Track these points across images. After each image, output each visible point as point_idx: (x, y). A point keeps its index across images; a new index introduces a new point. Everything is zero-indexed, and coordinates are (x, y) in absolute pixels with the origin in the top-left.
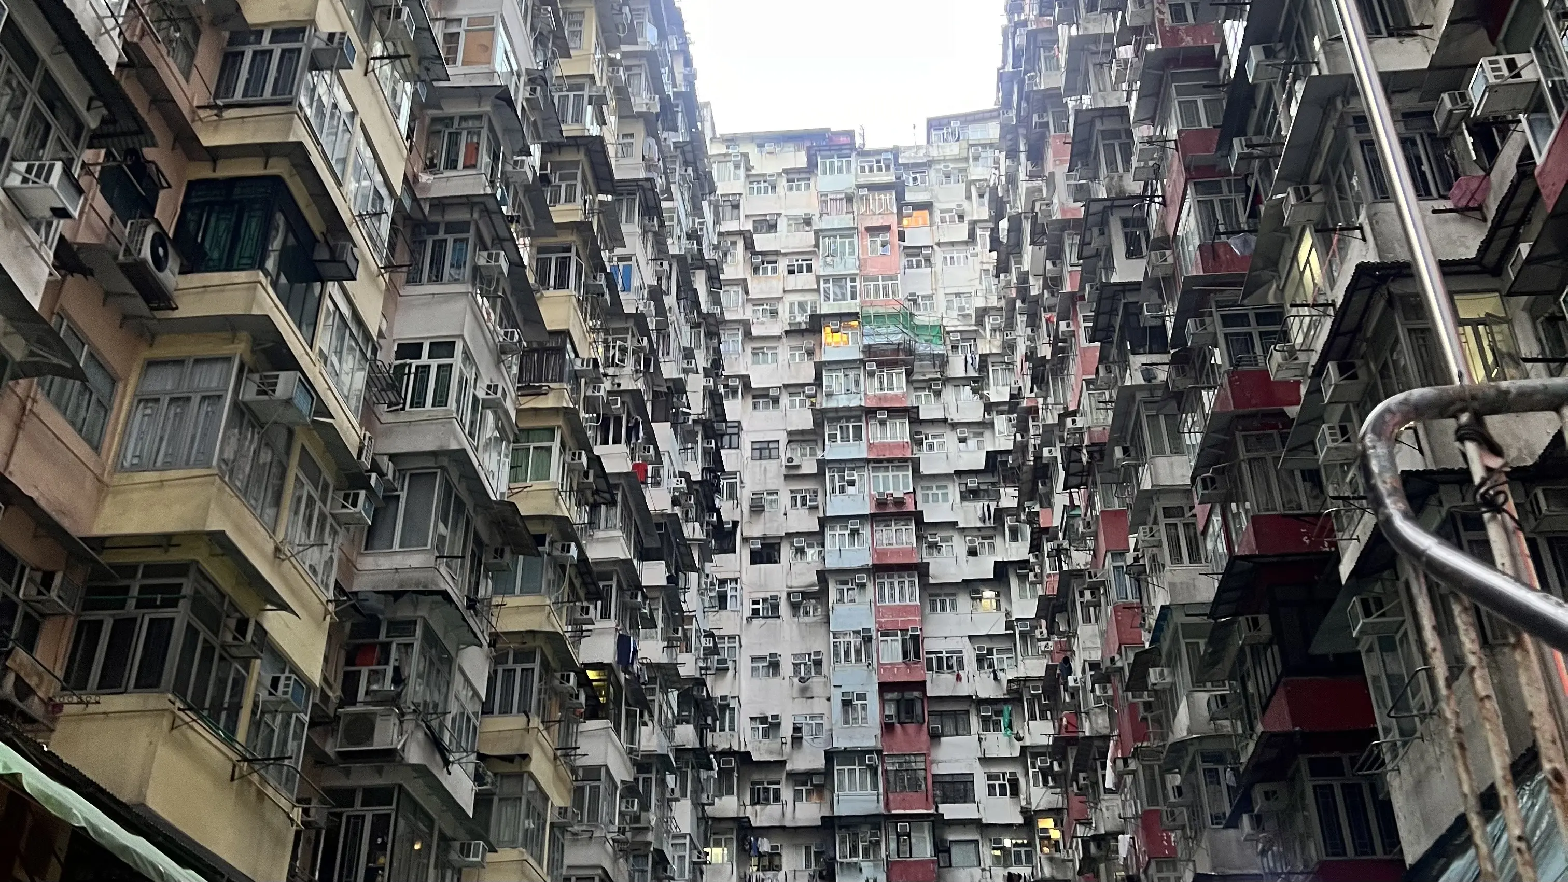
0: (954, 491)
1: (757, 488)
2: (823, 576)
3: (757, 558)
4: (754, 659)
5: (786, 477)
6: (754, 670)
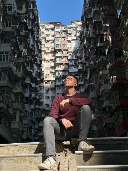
1: (46, 74)
2: (55, 86)
3: (46, 83)
4: (46, 97)
5: (50, 72)
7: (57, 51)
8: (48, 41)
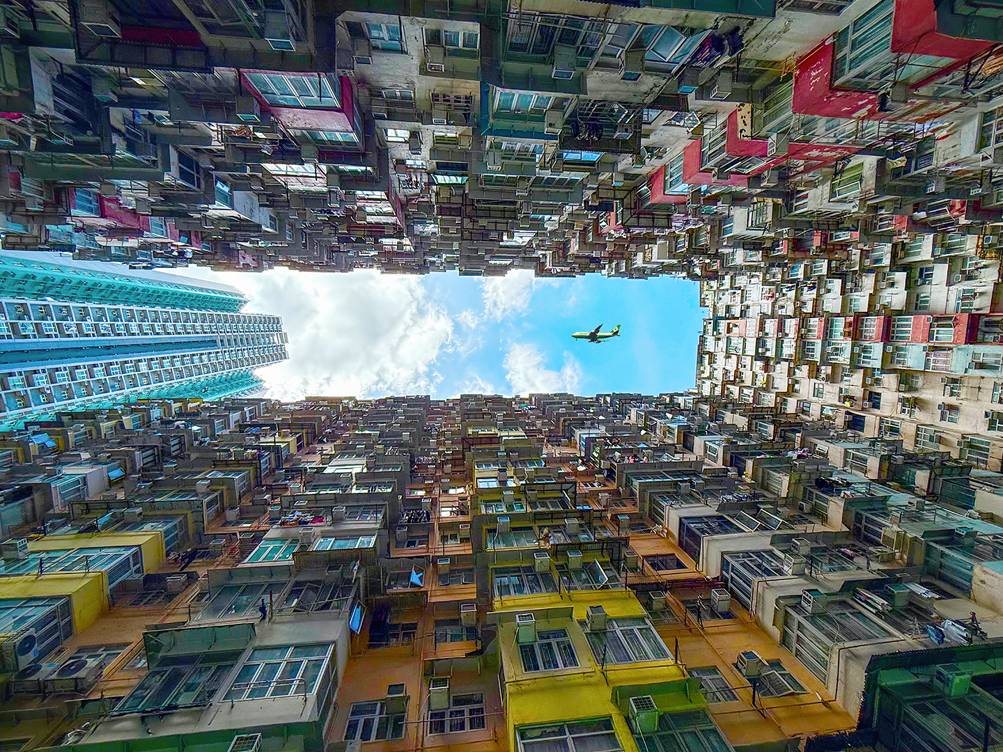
0: (855, 295)
1: (837, 398)
3: (876, 405)
4: (942, 419)
5: (833, 382)
6: (951, 420)
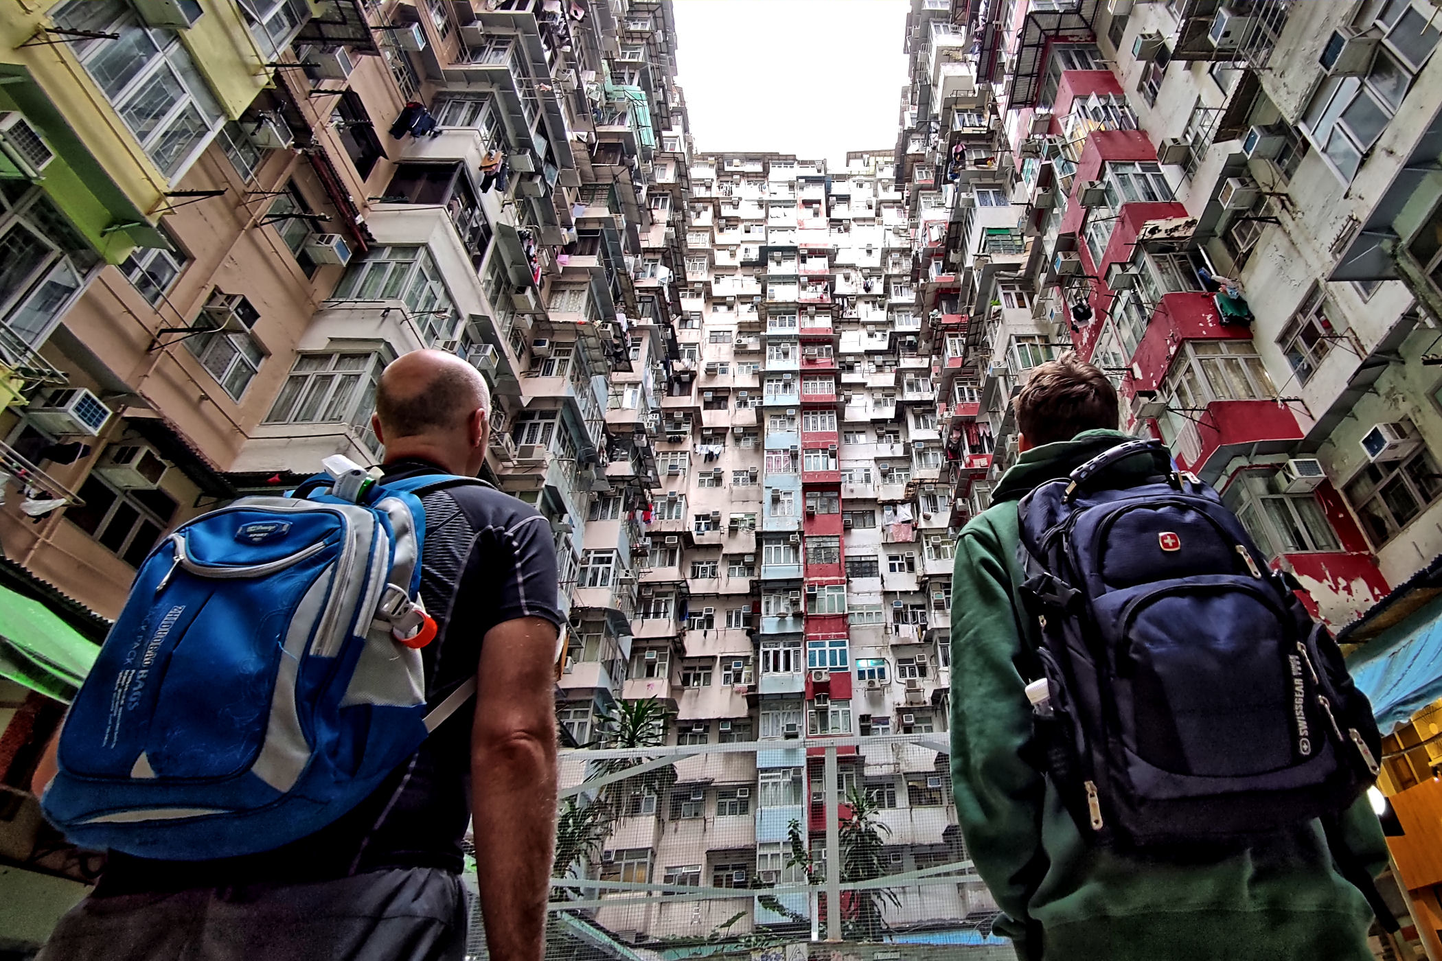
1: (712, 361)
2: (760, 412)
3: (708, 405)
4: (702, 474)
5: (736, 353)
6: (701, 482)
7: (777, 254)
8: (732, 222)
